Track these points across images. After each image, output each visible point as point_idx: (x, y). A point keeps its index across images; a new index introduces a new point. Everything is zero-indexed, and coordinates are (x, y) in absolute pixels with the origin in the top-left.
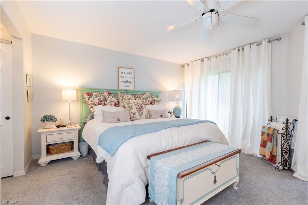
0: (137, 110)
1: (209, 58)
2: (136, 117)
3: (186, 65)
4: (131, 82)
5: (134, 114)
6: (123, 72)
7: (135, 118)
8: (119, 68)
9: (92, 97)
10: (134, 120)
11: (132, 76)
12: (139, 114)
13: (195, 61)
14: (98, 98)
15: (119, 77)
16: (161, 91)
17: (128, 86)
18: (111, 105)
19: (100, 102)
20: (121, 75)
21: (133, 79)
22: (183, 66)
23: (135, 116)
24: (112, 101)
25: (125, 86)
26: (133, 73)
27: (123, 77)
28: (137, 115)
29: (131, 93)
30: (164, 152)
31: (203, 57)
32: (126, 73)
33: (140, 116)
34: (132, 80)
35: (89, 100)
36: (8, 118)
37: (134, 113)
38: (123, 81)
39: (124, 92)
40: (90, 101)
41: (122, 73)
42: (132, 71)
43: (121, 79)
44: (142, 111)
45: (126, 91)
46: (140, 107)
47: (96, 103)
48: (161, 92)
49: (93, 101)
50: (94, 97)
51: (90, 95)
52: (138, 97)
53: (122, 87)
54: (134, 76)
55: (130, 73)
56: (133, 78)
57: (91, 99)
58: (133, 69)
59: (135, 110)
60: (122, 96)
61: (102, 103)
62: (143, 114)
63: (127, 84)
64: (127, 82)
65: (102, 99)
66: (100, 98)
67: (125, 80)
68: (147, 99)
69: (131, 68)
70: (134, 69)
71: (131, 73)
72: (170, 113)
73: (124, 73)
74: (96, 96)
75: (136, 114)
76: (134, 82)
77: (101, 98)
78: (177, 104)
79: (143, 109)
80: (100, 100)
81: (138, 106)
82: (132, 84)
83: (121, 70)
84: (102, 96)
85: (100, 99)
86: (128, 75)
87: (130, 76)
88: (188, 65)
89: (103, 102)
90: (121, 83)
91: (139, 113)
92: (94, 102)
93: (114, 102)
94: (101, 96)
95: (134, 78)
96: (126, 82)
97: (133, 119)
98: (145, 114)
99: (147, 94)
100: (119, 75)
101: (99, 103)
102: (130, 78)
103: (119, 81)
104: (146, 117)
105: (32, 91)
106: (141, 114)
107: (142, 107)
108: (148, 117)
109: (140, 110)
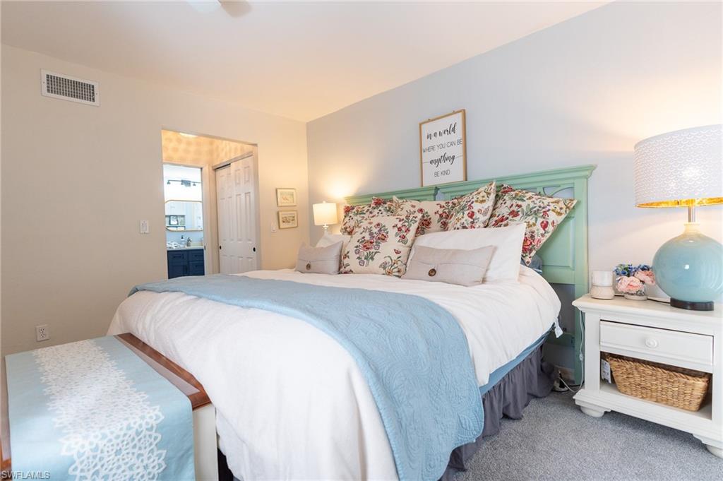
0: (357, 247)
2: (349, 265)
4: (453, 158)
5: (346, 256)
6: (433, 135)
7: (348, 269)
8: (423, 126)
10: (345, 273)
11: (458, 135)
12: (359, 258)
15: (421, 151)
17: (446, 173)
20: (427, 143)
21: (461, 146)
25: (437, 174)
26: (459, 127)
27: (433, 148)
28: (353, 261)
29: (453, 194)
32: (440, 134)
33: (362, 263)
34: (456, 151)
38: (431, 162)
41: (429, 136)
43: (427, 157)
44: (373, 250)
45: (437, 188)
46: (372, 237)
48: (591, 168)
54: (464, 136)
55: (452, 129)
56: (459, 142)
58: (460, 112)
62: (372, 258)
63: (444, 166)
64: (445, 158)
67: (437, 154)
69: (454, 113)
70: (463, 111)
73: (435, 134)
76: (464, 155)
79: (382, 245)
81: (371, 234)
82: (459, 162)
83: (427, 129)
86: (445, 139)
87: (452, 137)
91: (358, 255)
95: (464, 141)
96: (440, 160)
97: (344, 269)
100: (423, 147)
102: (452, 144)
103: (422, 163)
104: (384, 268)
105: (295, 212)
106: (365, 258)
107: (384, 239)
108: (396, 270)
109: (369, 245)
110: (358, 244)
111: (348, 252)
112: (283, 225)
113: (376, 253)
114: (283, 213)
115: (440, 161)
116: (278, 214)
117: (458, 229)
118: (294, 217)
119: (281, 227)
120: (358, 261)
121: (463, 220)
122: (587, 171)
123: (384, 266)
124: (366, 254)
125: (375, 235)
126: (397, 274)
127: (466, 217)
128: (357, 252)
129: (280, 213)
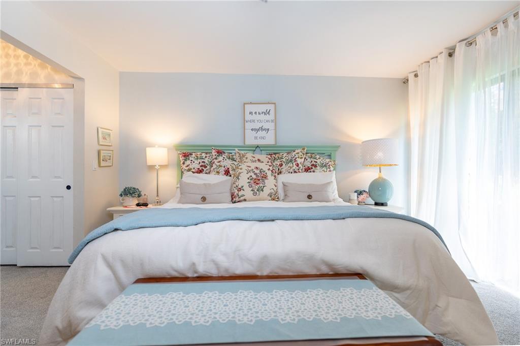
0: (249, 183)
1: (470, 42)
2: (243, 195)
3: (411, 78)
4: (268, 130)
5: (240, 190)
6: (254, 113)
7: (242, 198)
8: (246, 105)
9: (189, 159)
10: (239, 202)
11: (271, 117)
12: (252, 190)
13: (432, 58)
14: (199, 160)
15: (245, 121)
16: (339, 145)
17: (263, 138)
18: (218, 173)
19: (200, 168)
20: (248, 117)
21: (273, 124)
22: (406, 81)
23: (241, 193)
24: (220, 166)
25: (256, 138)
26: (272, 112)
27: (254, 121)
28: (247, 192)
29: (267, 152)
30: (184, 279)
31: (450, 44)
32: (259, 113)
33: (255, 194)
34: (270, 126)
35: (184, 163)
36: (69, 188)
37: (240, 187)
38: (252, 130)
39: (254, 149)
40: (186, 165)
41: (251, 113)
42: (271, 107)
43: (249, 126)
44: (261, 185)
45: (258, 146)
46: (257, 176)
47: (194, 168)
48: (339, 147)
49: (189, 165)
50: (192, 159)
51: (188, 156)
52: (278, 157)
53: (251, 140)
54: (275, 118)
55: (267, 113)
56: (272, 121)
57: (188, 162)
58: (273, 103)
59: (243, 181)
60: (241, 155)
61: (205, 170)
62: (262, 190)
63: (261, 134)
64: (262, 129)
65: (207, 162)
66: (203, 160)
67: (257, 125)
68: (295, 160)
69: (269, 103)
70: (275, 104)
71: (269, 113)
72: (356, 194)
73: (256, 113)
74: (197, 157)
75: (243, 190)
76: (275, 129)
77: (206, 160)
78: (380, 172)
79: (266, 181)
80: (203, 164)
81: (255, 174)
82: (272, 133)
83: (249, 108)
84: (208, 157)
85: (204, 162)
86: (263, 117)
87: (267, 117)
88: (416, 76)
89: (208, 167)
90: (248, 133)
91: (252, 189)
92: (190, 167)
93: (224, 167)
94: (206, 157)
95: (275, 121)
97: (237, 199)
98: (267, 191)
99: (297, 151)
100: (246, 119)
101: (198, 169)
102: (267, 121)
103: (244, 129)
104: (271, 196)
105: (111, 152)
106: (257, 190)
107: (265, 177)
108: (277, 197)
109: (258, 182)
110: (249, 181)
111: (242, 187)
112: (103, 164)
113: (264, 187)
114: (104, 152)
115: (258, 130)
116: (99, 152)
117: (291, 173)
118: (110, 156)
119: (101, 165)
120: (252, 192)
121: (294, 168)
122: (337, 147)
123: (270, 195)
124: (257, 187)
125: (258, 174)
126: (277, 200)
127: (295, 166)
128: (250, 186)
129: (102, 152)
